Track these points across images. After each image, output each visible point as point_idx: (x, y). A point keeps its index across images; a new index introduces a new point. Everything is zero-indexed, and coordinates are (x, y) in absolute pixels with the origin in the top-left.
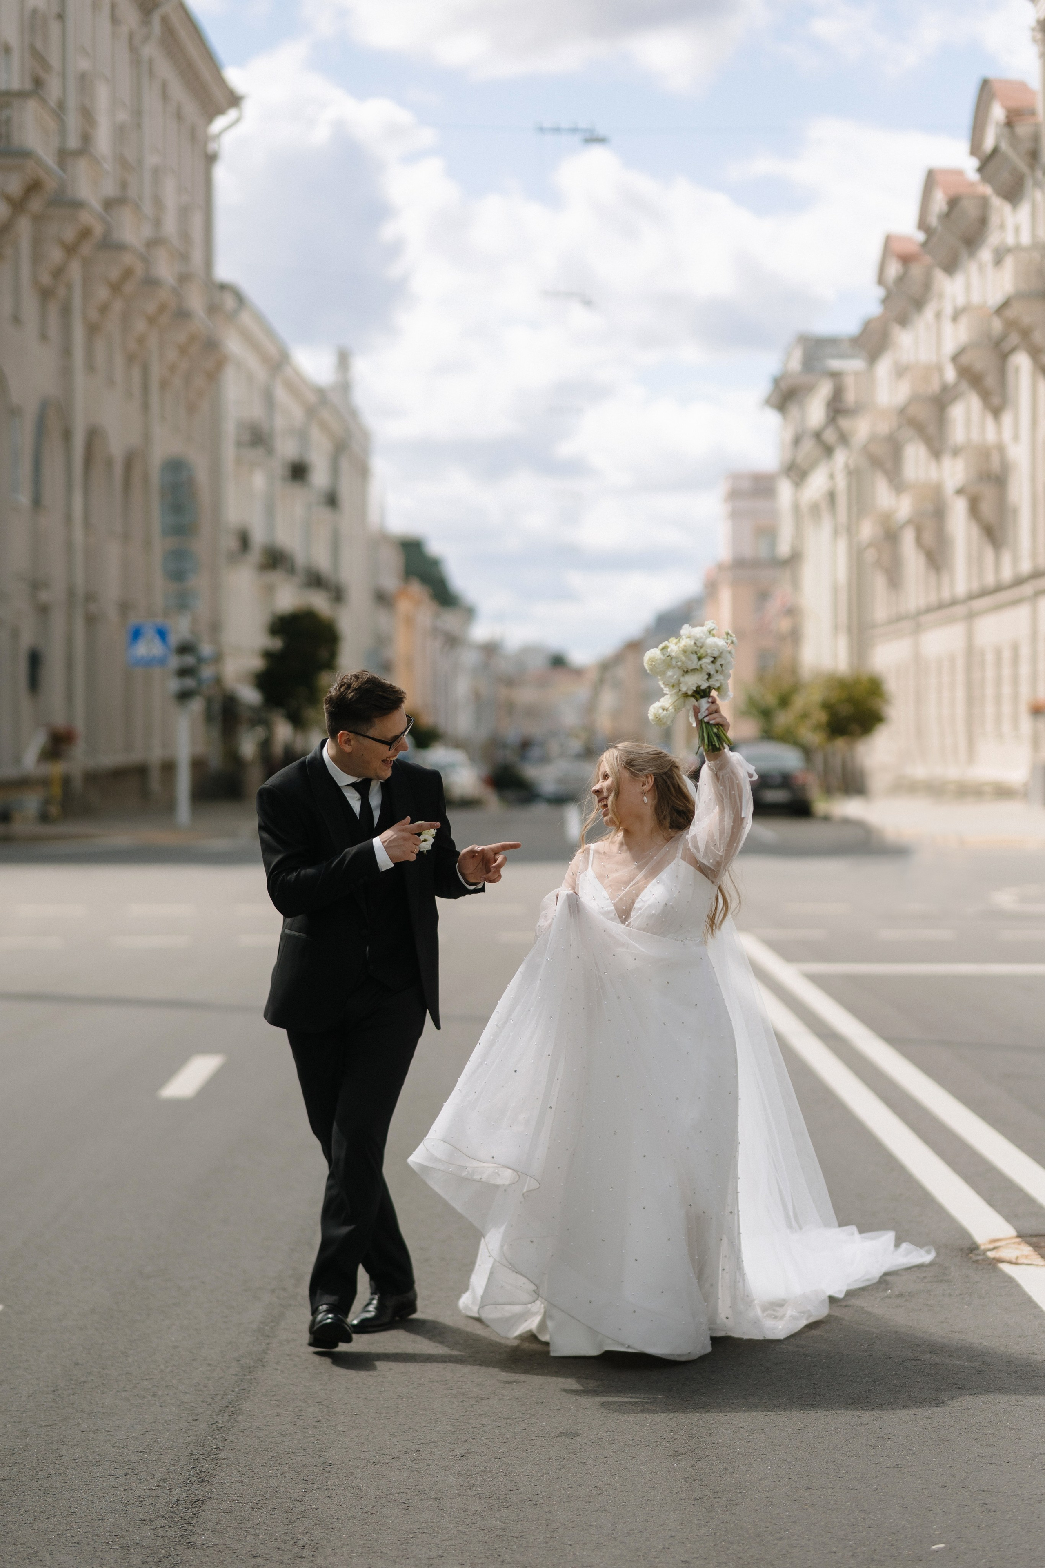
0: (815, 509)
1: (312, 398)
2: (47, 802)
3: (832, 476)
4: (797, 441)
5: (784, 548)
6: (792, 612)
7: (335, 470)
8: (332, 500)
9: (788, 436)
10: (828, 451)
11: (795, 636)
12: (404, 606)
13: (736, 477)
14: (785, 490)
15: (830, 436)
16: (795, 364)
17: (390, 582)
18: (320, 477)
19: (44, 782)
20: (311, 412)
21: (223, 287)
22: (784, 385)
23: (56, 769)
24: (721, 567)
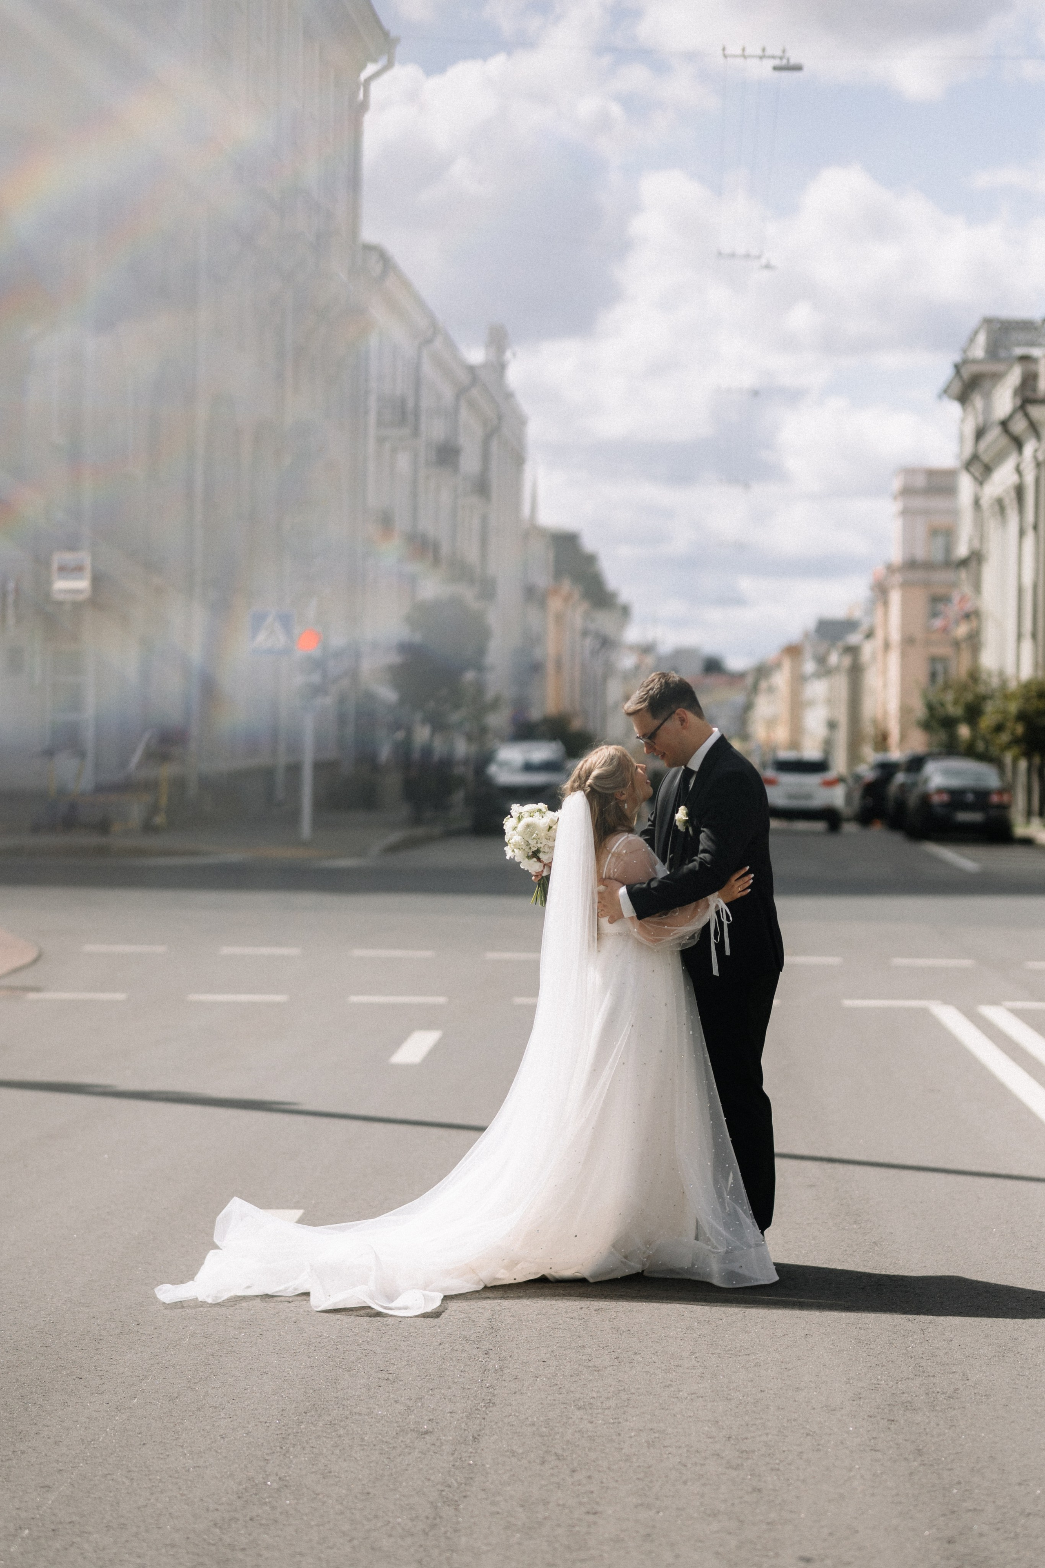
0: (1000, 505)
1: (463, 377)
2: (154, 809)
3: (1018, 470)
4: (980, 434)
5: (962, 550)
6: (972, 615)
7: (486, 457)
8: (482, 487)
9: (969, 429)
10: (1018, 443)
11: (974, 641)
12: (555, 604)
13: (909, 471)
14: (966, 485)
15: (1019, 426)
16: (979, 351)
17: (542, 580)
18: (470, 463)
19: (151, 786)
20: (461, 392)
21: (368, 248)
22: (966, 373)
23: (167, 771)
24: (890, 569)
